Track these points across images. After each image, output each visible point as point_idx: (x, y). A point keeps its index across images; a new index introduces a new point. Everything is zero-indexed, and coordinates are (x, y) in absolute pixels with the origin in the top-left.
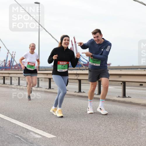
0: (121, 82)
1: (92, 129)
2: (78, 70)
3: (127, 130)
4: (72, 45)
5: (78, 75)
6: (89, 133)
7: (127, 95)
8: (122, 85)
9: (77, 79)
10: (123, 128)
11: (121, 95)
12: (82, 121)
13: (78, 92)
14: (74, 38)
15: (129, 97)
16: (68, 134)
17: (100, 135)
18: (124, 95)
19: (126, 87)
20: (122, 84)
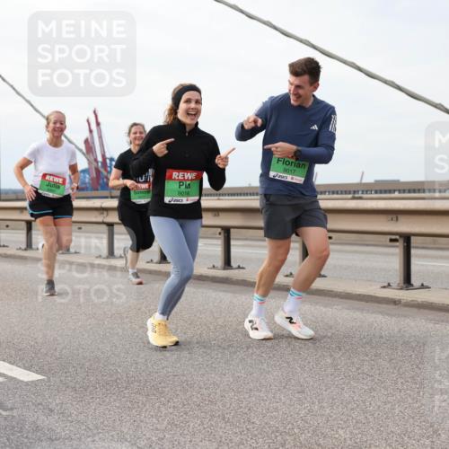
0: (219, 230)
1: (142, 355)
2: (107, 197)
3: (235, 353)
4: (91, 131)
5: (105, 213)
6: (134, 365)
7: (233, 264)
8: (222, 236)
9: (103, 223)
10: (224, 349)
11: (220, 262)
12: (118, 334)
13: (107, 258)
14: (95, 112)
15: (239, 267)
16: (79, 369)
17: (163, 368)
18: (227, 263)
19: (232, 242)
20: (222, 234)
